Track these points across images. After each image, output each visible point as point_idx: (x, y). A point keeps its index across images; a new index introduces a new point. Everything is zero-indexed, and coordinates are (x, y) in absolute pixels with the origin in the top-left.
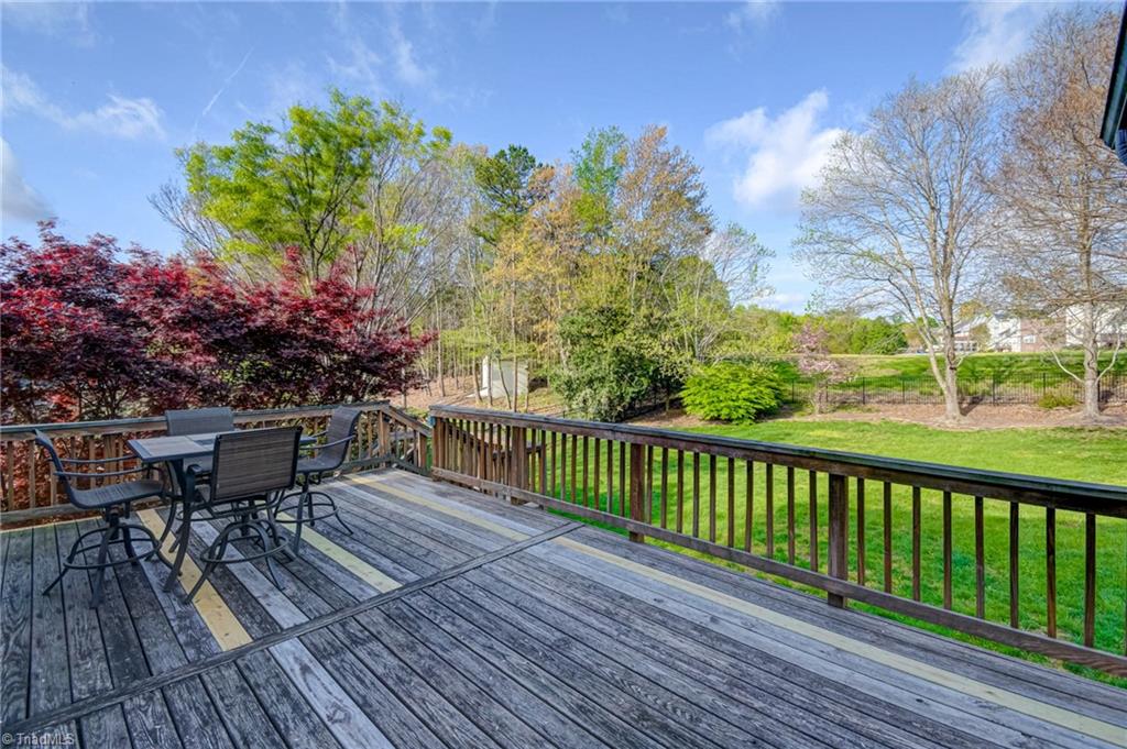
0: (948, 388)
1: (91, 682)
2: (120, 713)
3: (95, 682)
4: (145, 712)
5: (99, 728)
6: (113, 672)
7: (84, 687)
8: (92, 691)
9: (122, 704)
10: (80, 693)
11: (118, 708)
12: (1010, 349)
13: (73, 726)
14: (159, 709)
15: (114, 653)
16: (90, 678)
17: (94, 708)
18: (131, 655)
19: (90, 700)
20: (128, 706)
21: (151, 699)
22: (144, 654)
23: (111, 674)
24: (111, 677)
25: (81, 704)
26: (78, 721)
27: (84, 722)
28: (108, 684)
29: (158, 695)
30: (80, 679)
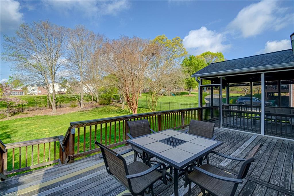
0: (53, 104)
1: (261, 190)
2: (260, 178)
3: (260, 189)
4: (256, 175)
5: (265, 179)
6: (254, 188)
7: (263, 189)
8: (262, 187)
9: (259, 179)
10: (265, 188)
11: (260, 179)
12: (34, 94)
13: (270, 182)
14: (253, 173)
15: (250, 193)
16: (261, 191)
17: (264, 182)
18: (247, 189)
19: (264, 185)
20: (258, 178)
21: (253, 176)
22: (244, 187)
23: (255, 188)
24: (256, 187)
25: (266, 185)
26: (269, 182)
27: (268, 181)
28: (258, 186)
29: (251, 175)
30: (263, 192)
